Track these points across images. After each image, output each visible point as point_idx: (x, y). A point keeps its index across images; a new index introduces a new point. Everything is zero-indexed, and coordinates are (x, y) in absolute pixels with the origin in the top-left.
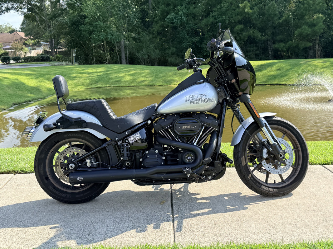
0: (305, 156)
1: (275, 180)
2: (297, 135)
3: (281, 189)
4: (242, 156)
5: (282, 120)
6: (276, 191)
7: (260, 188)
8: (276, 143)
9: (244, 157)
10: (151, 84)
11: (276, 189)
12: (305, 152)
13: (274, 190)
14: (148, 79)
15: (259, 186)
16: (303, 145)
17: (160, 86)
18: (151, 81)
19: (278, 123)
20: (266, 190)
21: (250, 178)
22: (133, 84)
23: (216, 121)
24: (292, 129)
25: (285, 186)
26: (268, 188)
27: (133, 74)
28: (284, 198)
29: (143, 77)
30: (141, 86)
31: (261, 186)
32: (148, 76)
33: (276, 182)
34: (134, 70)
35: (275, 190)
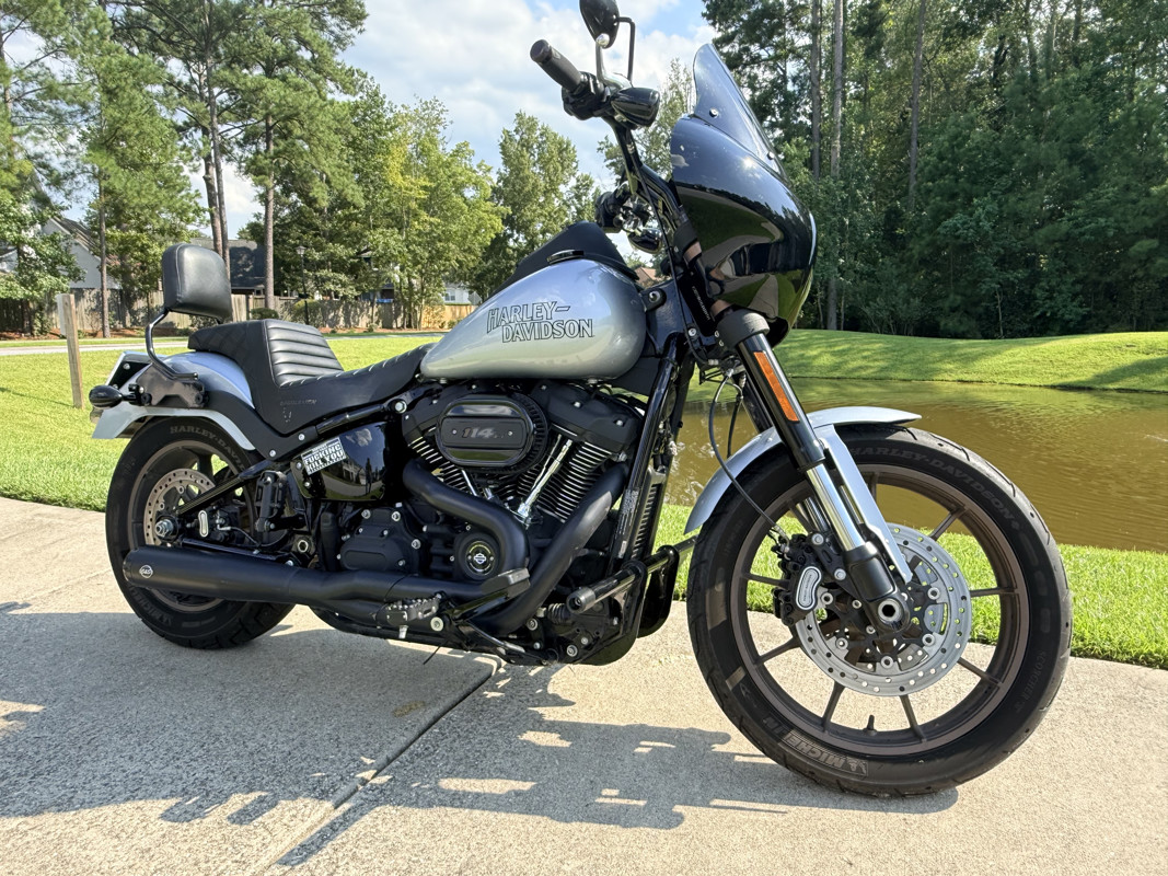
0: (1046, 629)
1: (872, 719)
2: (1016, 525)
3: (887, 766)
4: (712, 585)
5: (940, 449)
6: (859, 769)
7: (779, 741)
8: (872, 549)
9: (720, 588)
10: (883, 374)
11: (862, 763)
12: (1046, 613)
13: (847, 766)
14: (877, 364)
15: (777, 731)
16: (1039, 576)
17: (904, 380)
18: (883, 369)
19: (918, 457)
20: (809, 759)
21: (737, 689)
22: (837, 374)
23: (620, 423)
24: (988, 494)
25: (913, 758)
26: (817, 748)
27: (844, 350)
28: (896, 811)
29: (865, 358)
30: (858, 378)
31: (782, 734)
32: (879, 357)
33: (879, 727)
34: (847, 341)
35: (854, 763)
